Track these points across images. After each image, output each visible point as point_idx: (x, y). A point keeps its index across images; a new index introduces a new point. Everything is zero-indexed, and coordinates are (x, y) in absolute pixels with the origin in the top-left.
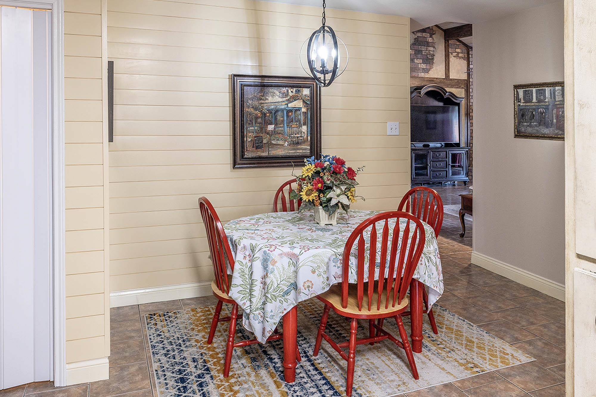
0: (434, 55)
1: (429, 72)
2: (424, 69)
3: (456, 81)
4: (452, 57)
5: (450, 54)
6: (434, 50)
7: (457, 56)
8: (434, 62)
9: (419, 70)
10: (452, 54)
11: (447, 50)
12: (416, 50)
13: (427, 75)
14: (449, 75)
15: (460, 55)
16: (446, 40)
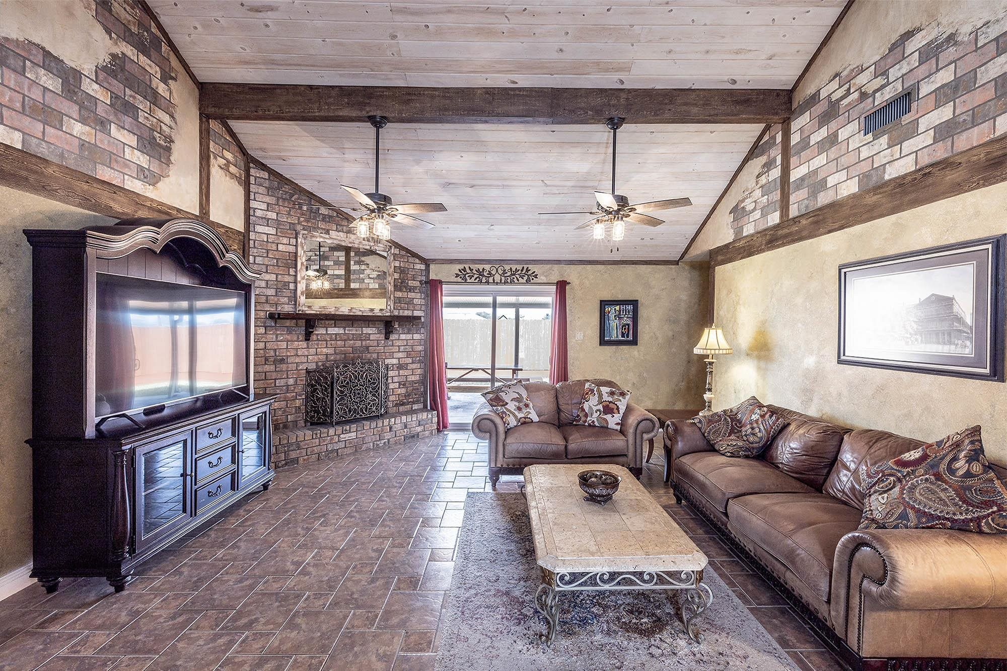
0: (173, 142)
1: (159, 185)
2: (141, 169)
3: (223, 230)
4: (216, 165)
5: (212, 156)
6: (173, 125)
7: (225, 168)
8: (172, 158)
9: (126, 166)
10: (215, 158)
11: (204, 143)
12: (117, 97)
13: (149, 192)
14: (209, 211)
15: (233, 169)
16: (205, 117)
